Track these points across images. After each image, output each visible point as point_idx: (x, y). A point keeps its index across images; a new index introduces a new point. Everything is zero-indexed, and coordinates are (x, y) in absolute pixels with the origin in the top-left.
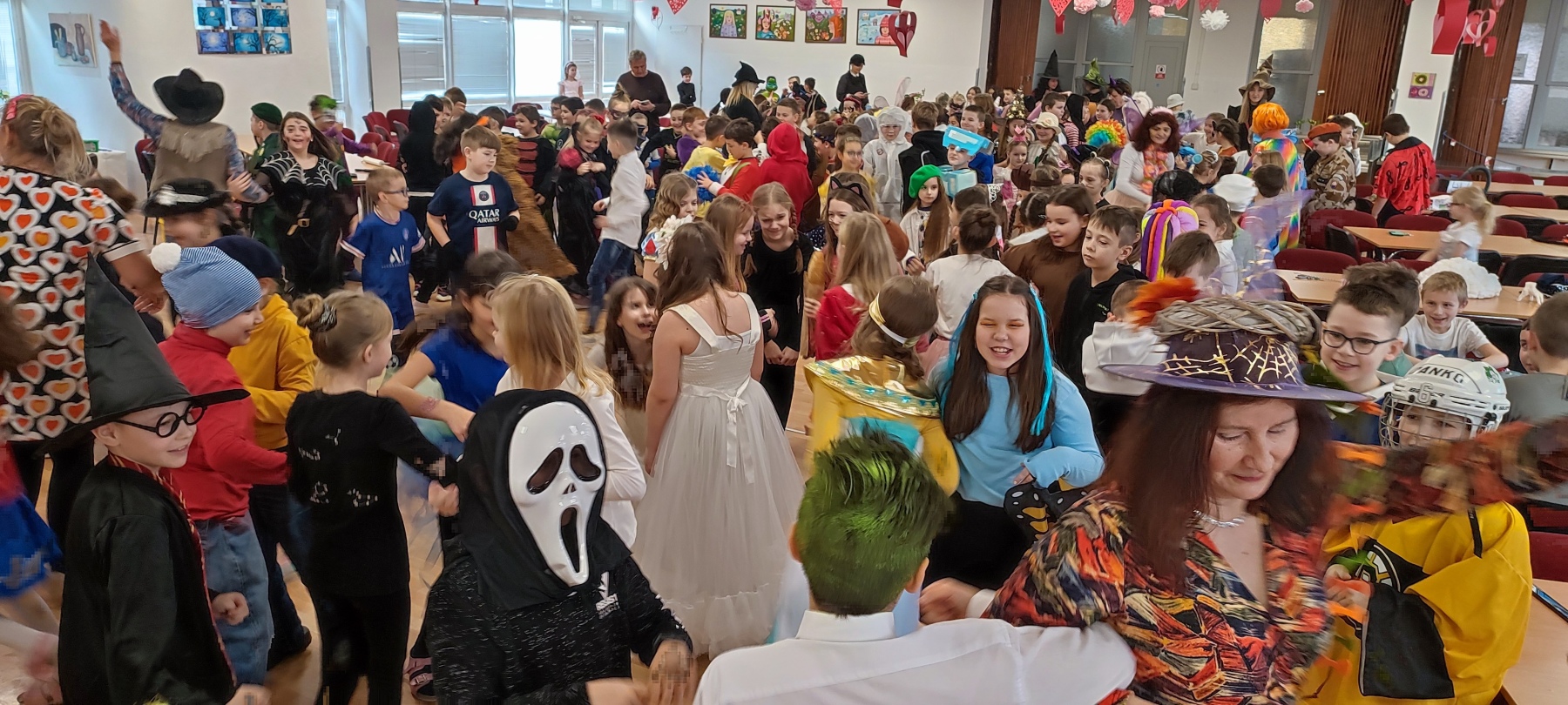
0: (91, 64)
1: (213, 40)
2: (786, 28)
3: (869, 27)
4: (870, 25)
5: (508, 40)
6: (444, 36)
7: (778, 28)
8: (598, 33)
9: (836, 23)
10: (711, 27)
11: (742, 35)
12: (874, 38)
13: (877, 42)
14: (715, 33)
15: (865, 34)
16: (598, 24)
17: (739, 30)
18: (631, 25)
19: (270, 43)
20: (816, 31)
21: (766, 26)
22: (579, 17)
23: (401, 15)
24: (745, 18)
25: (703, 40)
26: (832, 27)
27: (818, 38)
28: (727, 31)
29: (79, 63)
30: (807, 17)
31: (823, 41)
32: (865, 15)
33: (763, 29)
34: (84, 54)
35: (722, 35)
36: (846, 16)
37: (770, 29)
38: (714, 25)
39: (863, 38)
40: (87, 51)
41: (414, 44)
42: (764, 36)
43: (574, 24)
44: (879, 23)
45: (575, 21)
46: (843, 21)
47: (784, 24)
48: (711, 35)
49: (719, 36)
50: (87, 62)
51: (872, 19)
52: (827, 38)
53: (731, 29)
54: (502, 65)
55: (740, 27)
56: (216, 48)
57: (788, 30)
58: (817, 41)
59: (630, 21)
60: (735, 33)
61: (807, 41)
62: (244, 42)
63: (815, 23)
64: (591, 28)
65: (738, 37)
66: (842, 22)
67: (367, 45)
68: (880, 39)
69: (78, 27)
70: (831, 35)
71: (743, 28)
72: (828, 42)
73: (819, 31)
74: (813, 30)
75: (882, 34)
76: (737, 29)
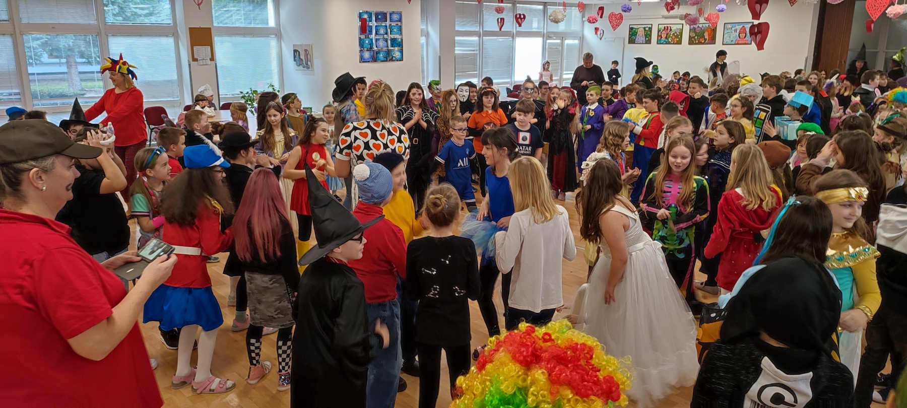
0: (310, 69)
1: (367, 55)
2: (677, 37)
3: (732, 34)
4: (732, 32)
5: (512, 49)
6: (478, 48)
7: (672, 37)
8: (562, 44)
9: (709, 32)
10: (629, 38)
11: (648, 42)
12: (734, 40)
13: (737, 42)
14: (632, 41)
15: (728, 38)
16: (563, 39)
17: (647, 39)
18: (582, 39)
19: (393, 56)
20: (696, 37)
21: (664, 36)
22: (552, 36)
23: (457, 38)
24: (651, 32)
25: (624, 45)
26: (706, 36)
27: (697, 42)
28: (639, 40)
29: (305, 69)
30: (690, 30)
31: (700, 43)
32: (729, 26)
33: (661, 37)
34: (307, 64)
35: (636, 42)
36: (716, 28)
37: (666, 38)
38: (631, 37)
39: (727, 40)
40: (309, 63)
41: (463, 54)
42: (662, 42)
43: (549, 39)
44: (738, 31)
45: (550, 38)
47: (675, 34)
48: (629, 43)
49: (634, 43)
50: (309, 68)
51: (733, 29)
52: (703, 42)
53: (642, 39)
54: (509, 63)
56: (368, 59)
58: (696, 44)
59: (581, 36)
60: (644, 40)
61: (690, 44)
62: (381, 56)
63: (695, 32)
64: (559, 41)
65: (646, 43)
66: (714, 31)
67: (439, 55)
68: (738, 41)
69: (306, 51)
70: (705, 40)
71: (649, 37)
72: (703, 44)
73: (698, 38)
74: (694, 37)
75: (740, 37)
76: (646, 39)
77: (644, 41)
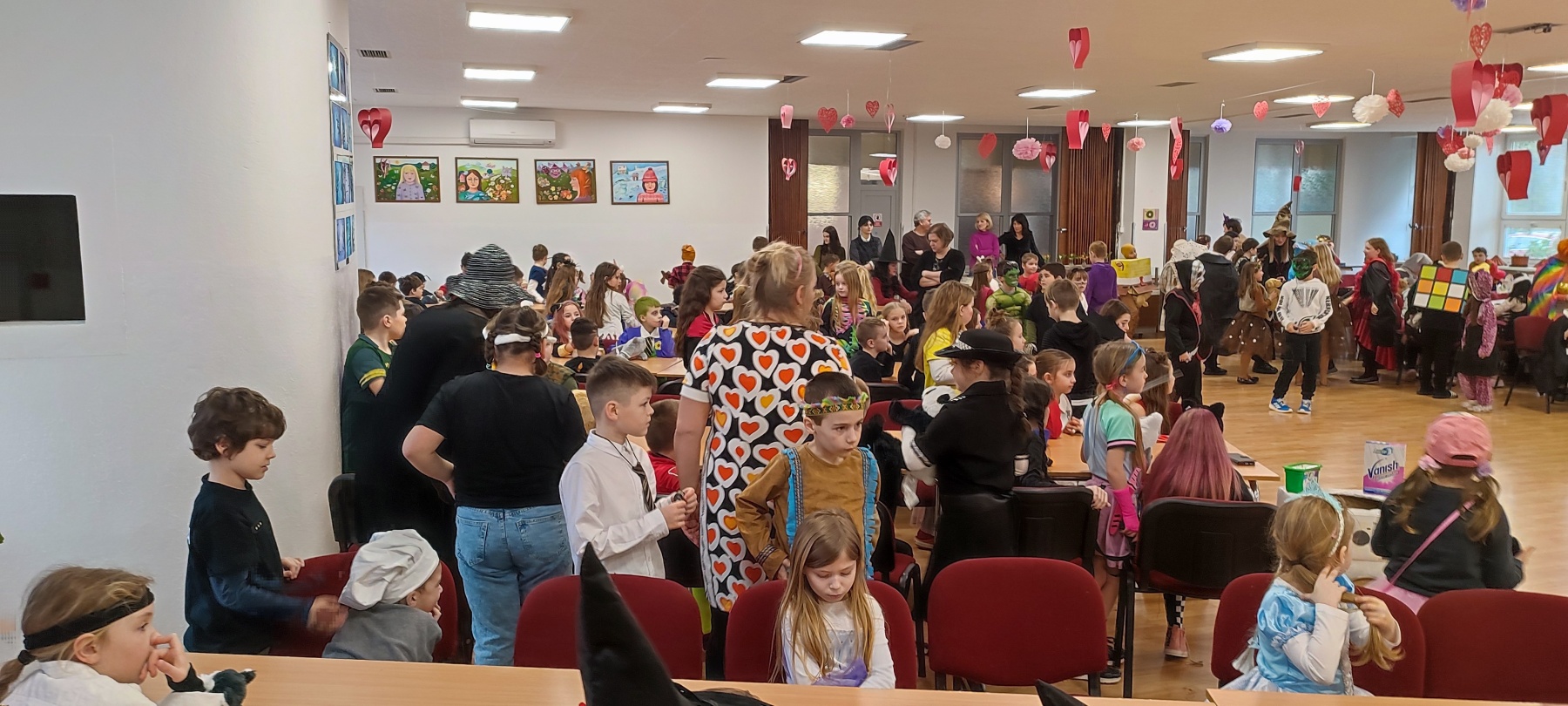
2: (506, 186)
3: (628, 182)
4: (628, 180)
9: (581, 177)
10: (378, 188)
11: (434, 197)
12: (635, 196)
13: (640, 200)
15: (624, 191)
17: (429, 190)
20: (553, 189)
21: (473, 183)
24: (437, 174)
25: (365, 206)
27: (556, 197)
28: (406, 193)
30: (537, 172)
31: (563, 201)
32: (622, 168)
33: (468, 188)
35: (398, 198)
36: (594, 170)
37: (479, 188)
38: (383, 184)
39: (620, 194)
42: (470, 197)
44: (640, 178)
46: (591, 175)
47: (502, 181)
48: (380, 199)
49: (394, 200)
51: (630, 173)
52: (569, 198)
55: (430, 187)
57: (510, 189)
58: (554, 202)
61: (539, 202)
63: (550, 179)
65: (427, 200)
68: (644, 196)
70: (574, 193)
71: (434, 187)
72: (570, 201)
73: (556, 189)
74: (548, 188)
75: (645, 190)
76: (425, 189)
77: (422, 196)
